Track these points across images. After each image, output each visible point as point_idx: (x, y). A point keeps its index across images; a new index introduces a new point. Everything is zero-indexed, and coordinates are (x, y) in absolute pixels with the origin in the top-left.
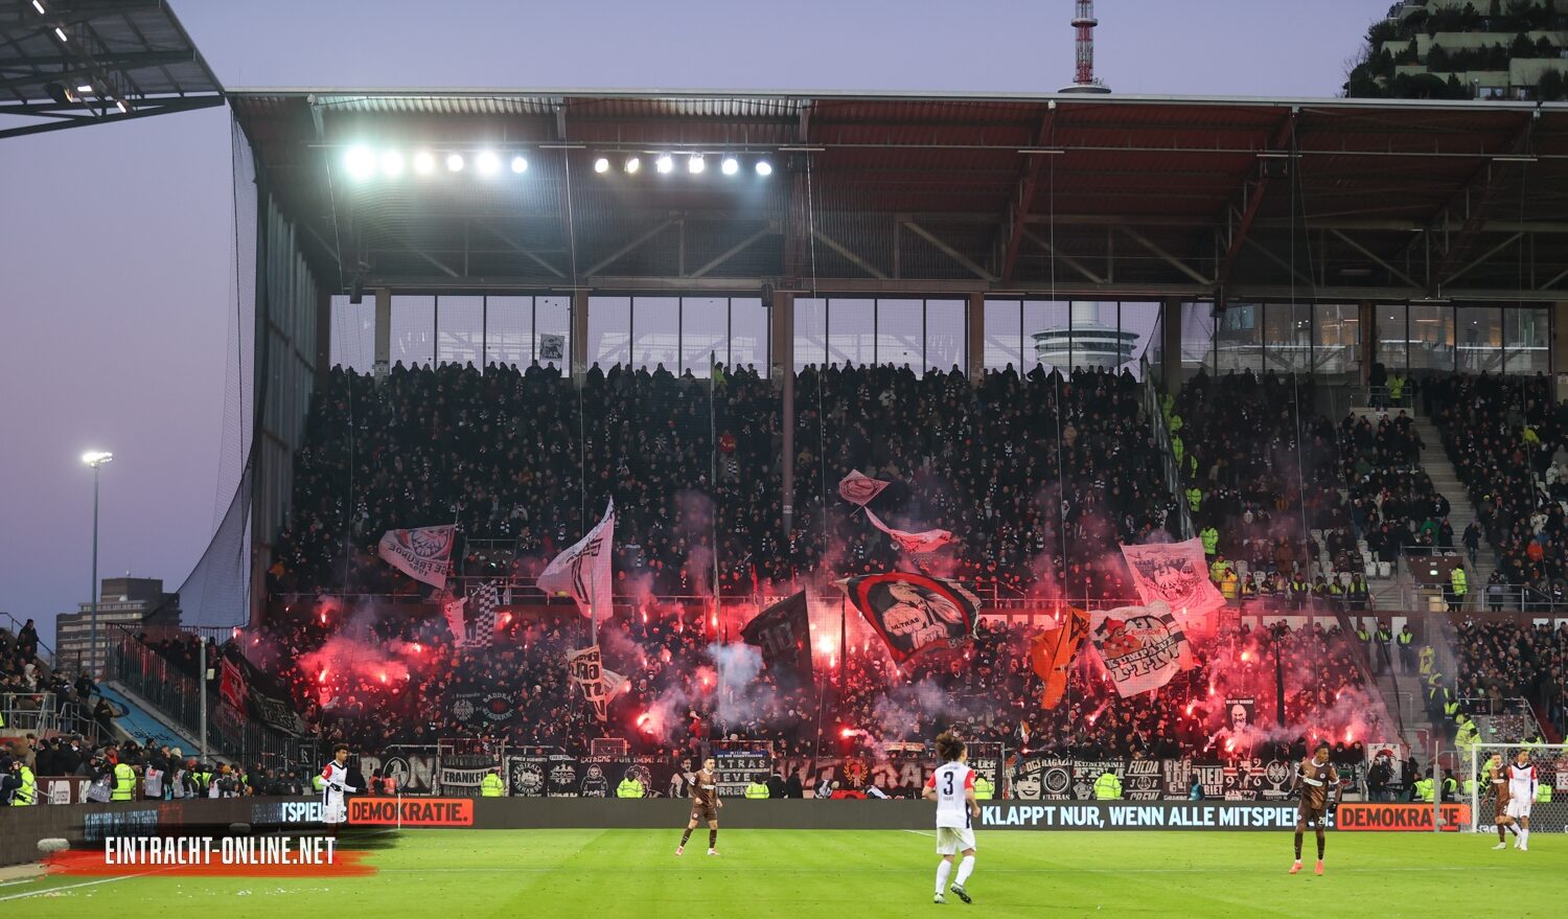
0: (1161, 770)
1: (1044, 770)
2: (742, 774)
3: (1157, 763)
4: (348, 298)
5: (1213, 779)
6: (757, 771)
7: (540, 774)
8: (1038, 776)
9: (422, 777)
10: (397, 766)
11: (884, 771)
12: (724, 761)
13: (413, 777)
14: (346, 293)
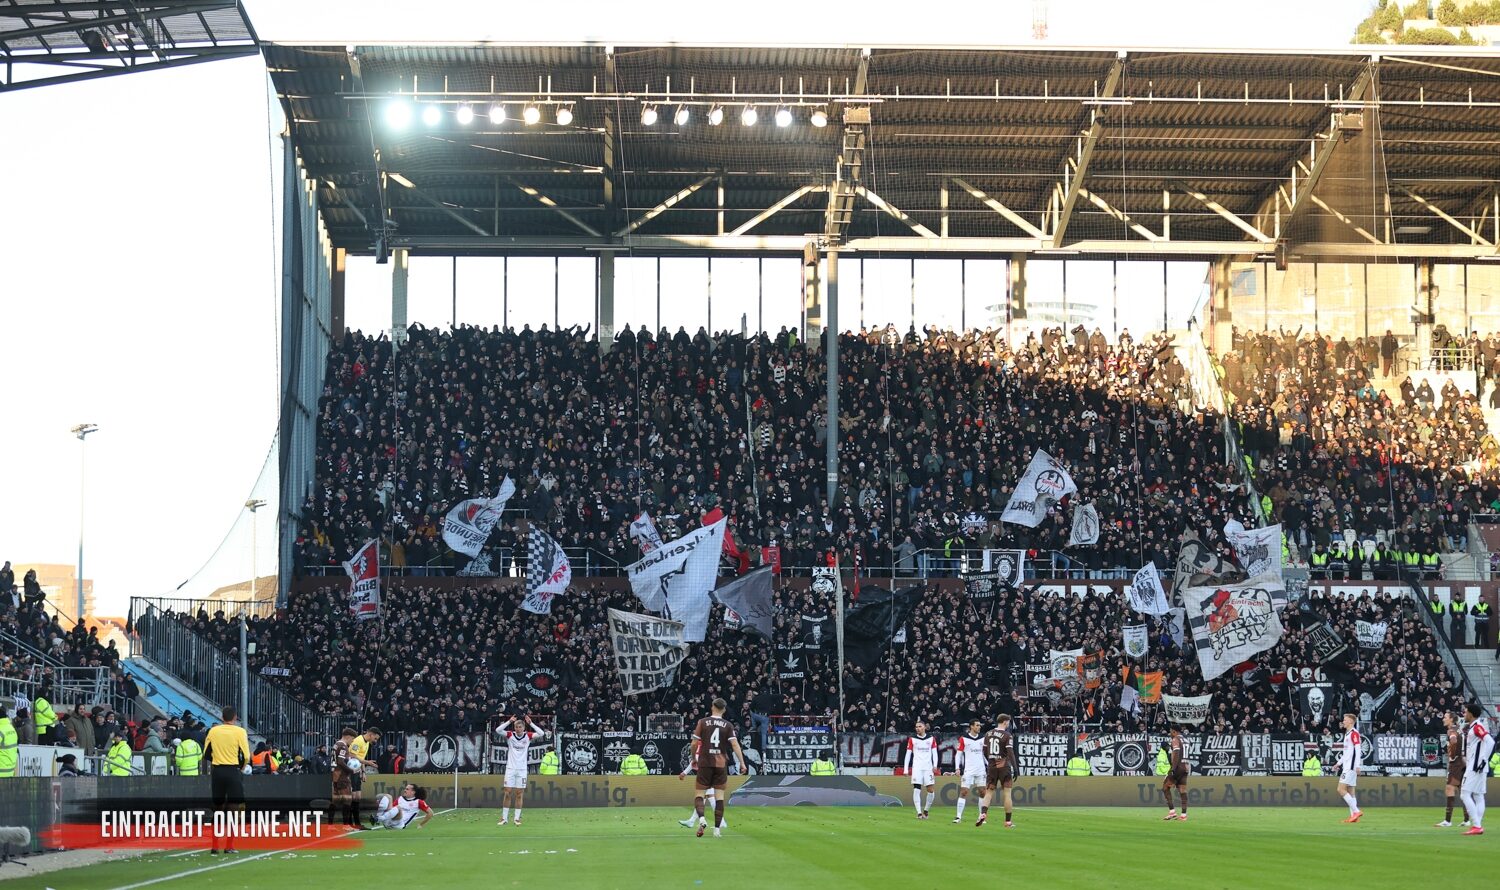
0: (1239, 745)
1: (1117, 746)
2: (804, 751)
3: (1235, 737)
4: (374, 259)
5: (1293, 755)
6: (820, 747)
7: (594, 752)
8: (1112, 751)
9: (470, 756)
10: (444, 744)
11: (952, 747)
12: (786, 738)
13: (461, 755)
14: (372, 253)
